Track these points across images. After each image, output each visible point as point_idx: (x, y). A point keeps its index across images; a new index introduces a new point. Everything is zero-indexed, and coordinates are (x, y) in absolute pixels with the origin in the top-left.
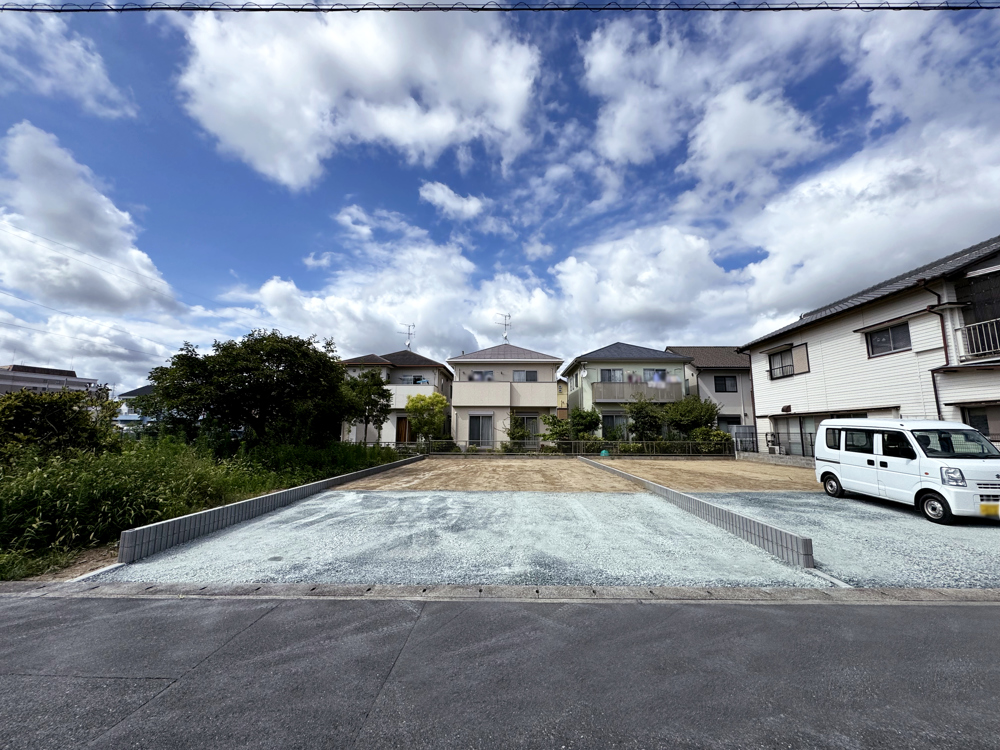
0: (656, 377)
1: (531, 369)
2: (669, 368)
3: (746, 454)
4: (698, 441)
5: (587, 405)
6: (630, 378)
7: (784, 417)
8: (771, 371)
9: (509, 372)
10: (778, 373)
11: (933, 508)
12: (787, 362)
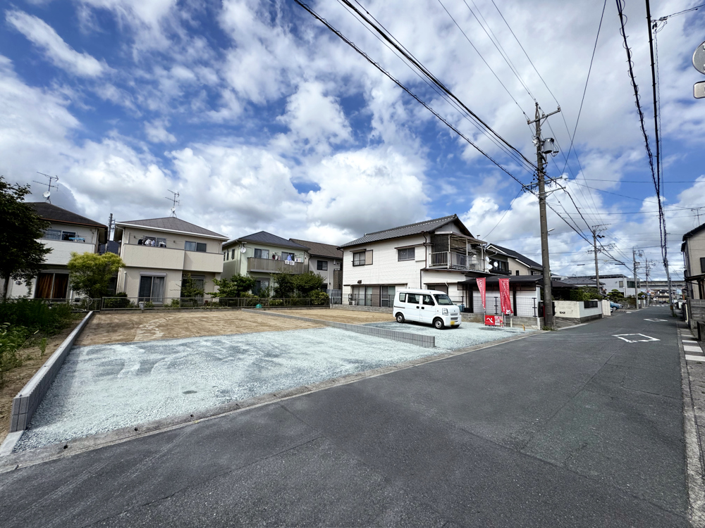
0: (289, 257)
1: (200, 241)
2: (296, 253)
3: (337, 305)
4: (313, 298)
5: (244, 272)
6: (274, 257)
7: (358, 286)
8: (353, 262)
9: (182, 242)
10: (357, 263)
11: (438, 324)
12: (362, 258)
